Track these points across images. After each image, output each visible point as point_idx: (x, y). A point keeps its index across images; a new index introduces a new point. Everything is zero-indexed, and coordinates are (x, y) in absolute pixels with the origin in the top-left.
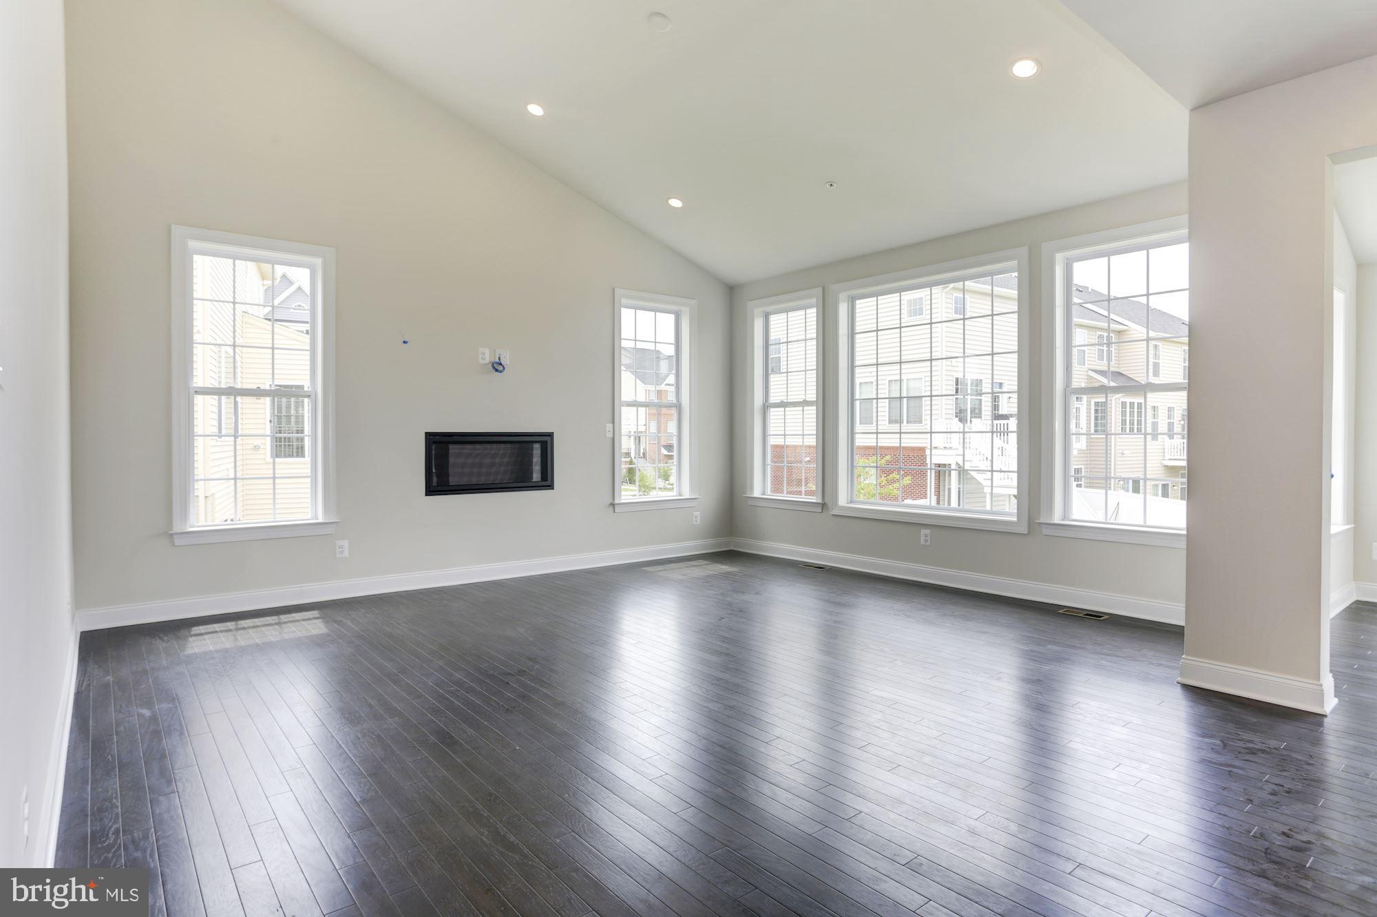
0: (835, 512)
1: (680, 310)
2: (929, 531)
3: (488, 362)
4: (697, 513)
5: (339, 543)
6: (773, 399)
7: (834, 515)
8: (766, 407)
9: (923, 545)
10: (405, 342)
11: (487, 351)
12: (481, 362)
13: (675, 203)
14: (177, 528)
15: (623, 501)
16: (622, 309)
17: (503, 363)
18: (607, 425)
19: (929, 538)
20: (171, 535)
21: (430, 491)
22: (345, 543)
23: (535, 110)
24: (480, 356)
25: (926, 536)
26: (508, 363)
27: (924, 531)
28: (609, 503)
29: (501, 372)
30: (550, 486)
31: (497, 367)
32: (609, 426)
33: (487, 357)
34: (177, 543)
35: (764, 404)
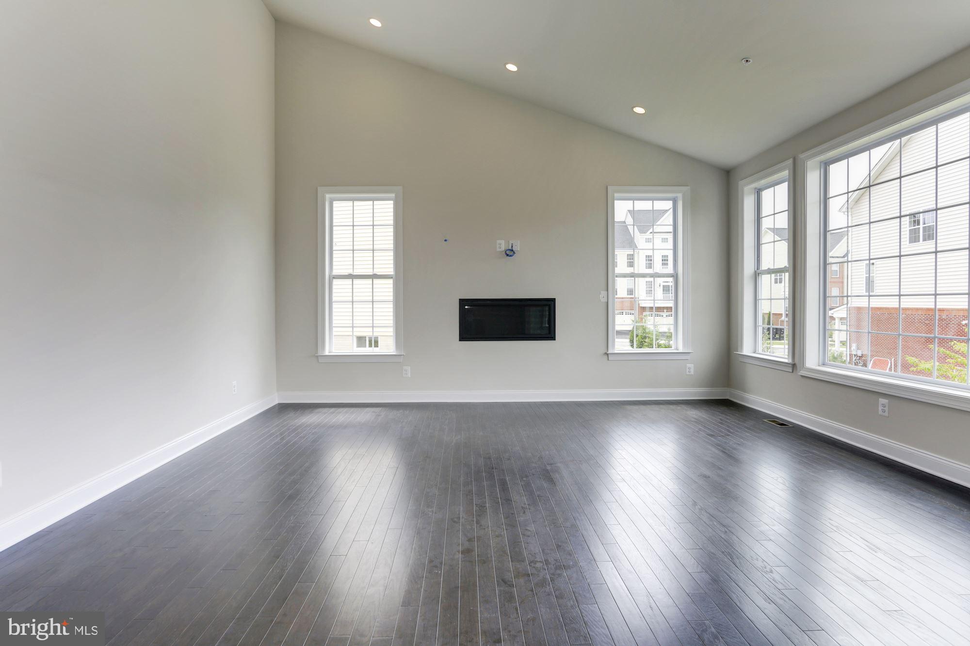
0: (803, 373)
1: (677, 197)
2: (887, 401)
3: (503, 250)
4: (691, 366)
5: (405, 368)
6: (764, 266)
7: (802, 376)
8: (757, 275)
9: (881, 415)
10: (446, 240)
11: (503, 242)
12: (498, 250)
13: (639, 110)
14: (320, 353)
15: (616, 352)
16: (615, 201)
17: (514, 250)
18: (602, 292)
19: (886, 409)
20: (317, 356)
21: (462, 338)
22: (409, 368)
23: (512, 67)
24: (498, 246)
25: (883, 405)
26: (519, 250)
27: (882, 401)
28: (605, 352)
29: (511, 256)
30: (552, 338)
31: (510, 253)
32: (604, 293)
33: (502, 245)
34: (320, 361)
35: (755, 272)
